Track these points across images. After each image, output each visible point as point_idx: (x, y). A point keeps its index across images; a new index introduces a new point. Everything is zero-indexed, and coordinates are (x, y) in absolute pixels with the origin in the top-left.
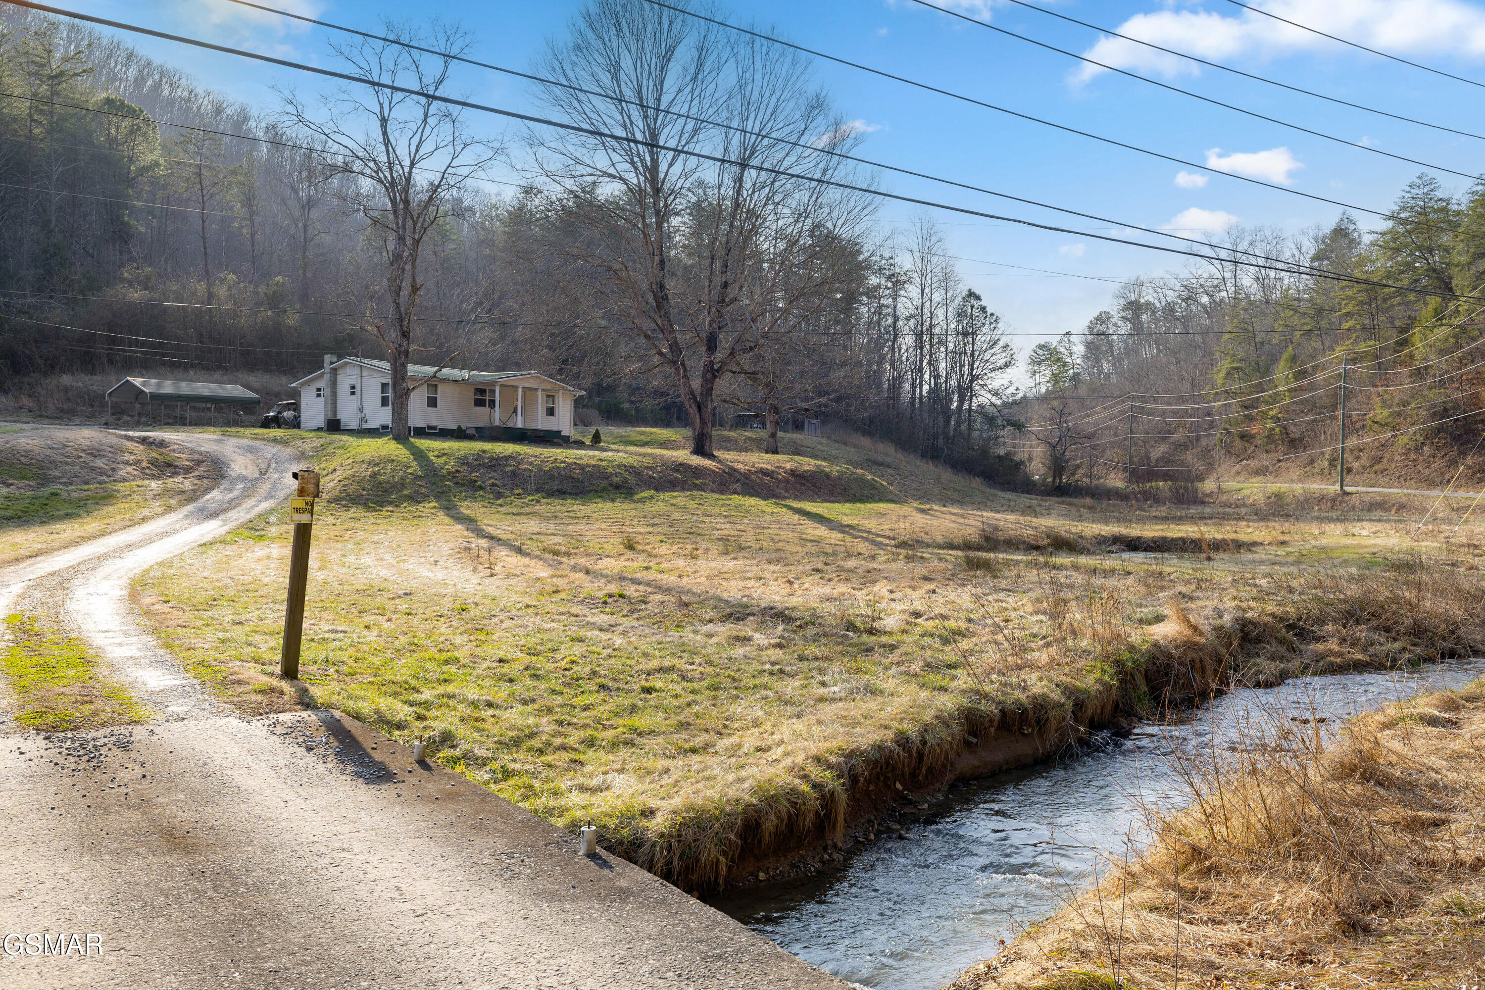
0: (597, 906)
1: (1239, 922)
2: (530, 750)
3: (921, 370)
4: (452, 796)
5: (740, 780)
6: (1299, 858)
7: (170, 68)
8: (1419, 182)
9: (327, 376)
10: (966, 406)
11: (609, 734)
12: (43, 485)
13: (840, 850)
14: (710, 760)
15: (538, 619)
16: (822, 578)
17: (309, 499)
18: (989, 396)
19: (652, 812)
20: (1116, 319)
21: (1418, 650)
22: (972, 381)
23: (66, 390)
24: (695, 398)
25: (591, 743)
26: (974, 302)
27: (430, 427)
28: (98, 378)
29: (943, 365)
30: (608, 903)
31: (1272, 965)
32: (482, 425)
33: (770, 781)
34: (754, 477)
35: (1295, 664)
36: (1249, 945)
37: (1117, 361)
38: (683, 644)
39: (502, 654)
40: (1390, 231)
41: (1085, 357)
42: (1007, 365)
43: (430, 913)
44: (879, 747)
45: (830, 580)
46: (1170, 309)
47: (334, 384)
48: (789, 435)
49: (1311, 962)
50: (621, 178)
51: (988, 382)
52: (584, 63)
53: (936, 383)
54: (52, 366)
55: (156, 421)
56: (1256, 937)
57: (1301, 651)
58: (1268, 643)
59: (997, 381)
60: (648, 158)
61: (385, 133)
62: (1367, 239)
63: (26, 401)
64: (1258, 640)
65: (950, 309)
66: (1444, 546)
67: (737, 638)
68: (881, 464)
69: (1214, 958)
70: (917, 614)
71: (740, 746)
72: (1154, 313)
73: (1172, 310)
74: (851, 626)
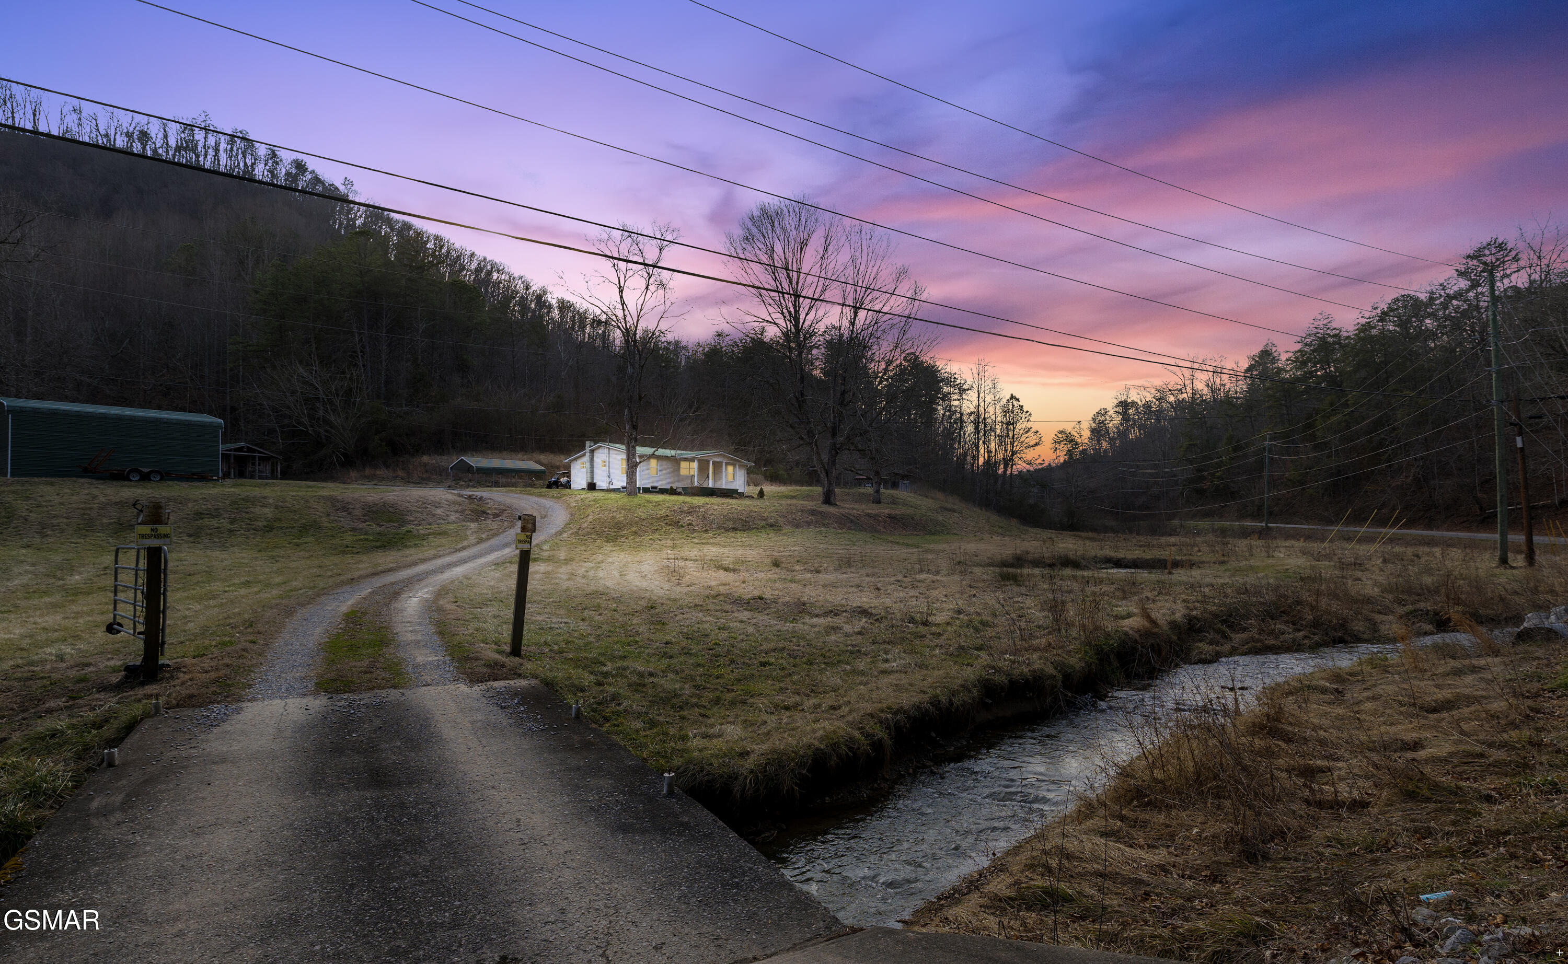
0: (659, 838)
1: (1168, 847)
2: (673, 707)
3: (978, 448)
4: (587, 746)
5: (814, 731)
6: (1218, 796)
7: (498, 262)
8: (1319, 317)
9: (588, 455)
10: (1009, 472)
11: (729, 696)
12: (402, 526)
13: (887, 780)
14: (798, 715)
15: (701, 615)
16: (900, 586)
17: (529, 534)
18: (1025, 465)
19: (748, 753)
20: (1111, 413)
21: (1316, 638)
22: (1012, 455)
23: (425, 465)
24: (824, 467)
25: (717, 701)
26: (1015, 403)
27: (653, 488)
28: (445, 457)
29: (993, 445)
30: (668, 836)
31: (1189, 884)
32: (686, 486)
33: (834, 732)
34: (862, 519)
35: (1226, 648)
36: (1174, 866)
37: (1112, 440)
38: (795, 632)
39: (668, 638)
40: (1300, 351)
41: (1090, 439)
42: (1037, 444)
43: (533, 841)
44: (918, 707)
45: (906, 588)
46: (1148, 406)
47: (592, 460)
48: (888, 491)
49: (1221, 882)
50: (775, 323)
51: (1024, 455)
52: (750, 248)
53: (989, 457)
54: (418, 450)
55: (480, 484)
56: (1180, 860)
57: (1231, 638)
58: (1208, 632)
59: (1030, 455)
60: (792, 310)
61: (621, 297)
62: (1283, 357)
63: (400, 473)
64: (1200, 630)
65: (998, 407)
66: (1338, 564)
67: (833, 628)
68: (950, 510)
69: (1145, 877)
70: (959, 612)
71: (819, 705)
72: (1137, 409)
73: (1150, 407)
74: (912, 620)
